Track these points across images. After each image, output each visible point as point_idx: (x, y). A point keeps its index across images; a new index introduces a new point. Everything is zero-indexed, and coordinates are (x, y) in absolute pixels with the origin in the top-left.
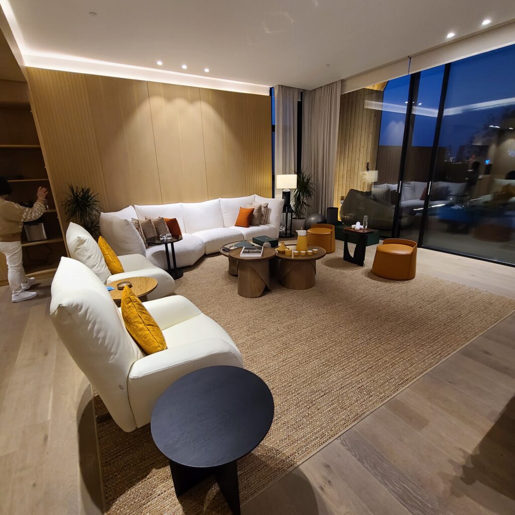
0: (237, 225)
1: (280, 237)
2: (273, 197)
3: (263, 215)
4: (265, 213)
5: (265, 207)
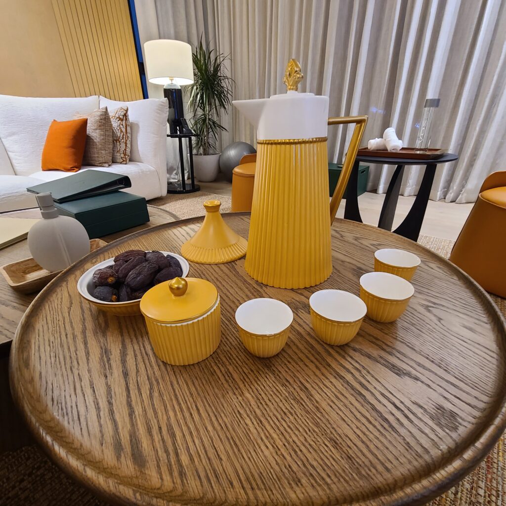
0: (47, 168)
1: (169, 192)
2: (145, 96)
3: (119, 138)
4: (122, 134)
5: (120, 117)
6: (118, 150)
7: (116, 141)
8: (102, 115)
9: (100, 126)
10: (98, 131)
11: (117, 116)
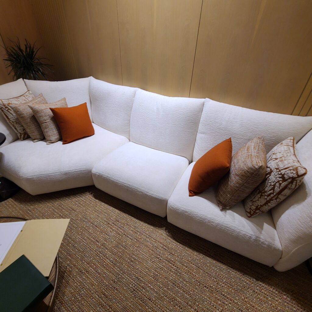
3: (264, 193)
4: (272, 191)
5: (285, 176)
6: (254, 200)
7: (260, 192)
8: (251, 169)
9: (242, 175)
10: (237, 178)
11: (283, 172)
